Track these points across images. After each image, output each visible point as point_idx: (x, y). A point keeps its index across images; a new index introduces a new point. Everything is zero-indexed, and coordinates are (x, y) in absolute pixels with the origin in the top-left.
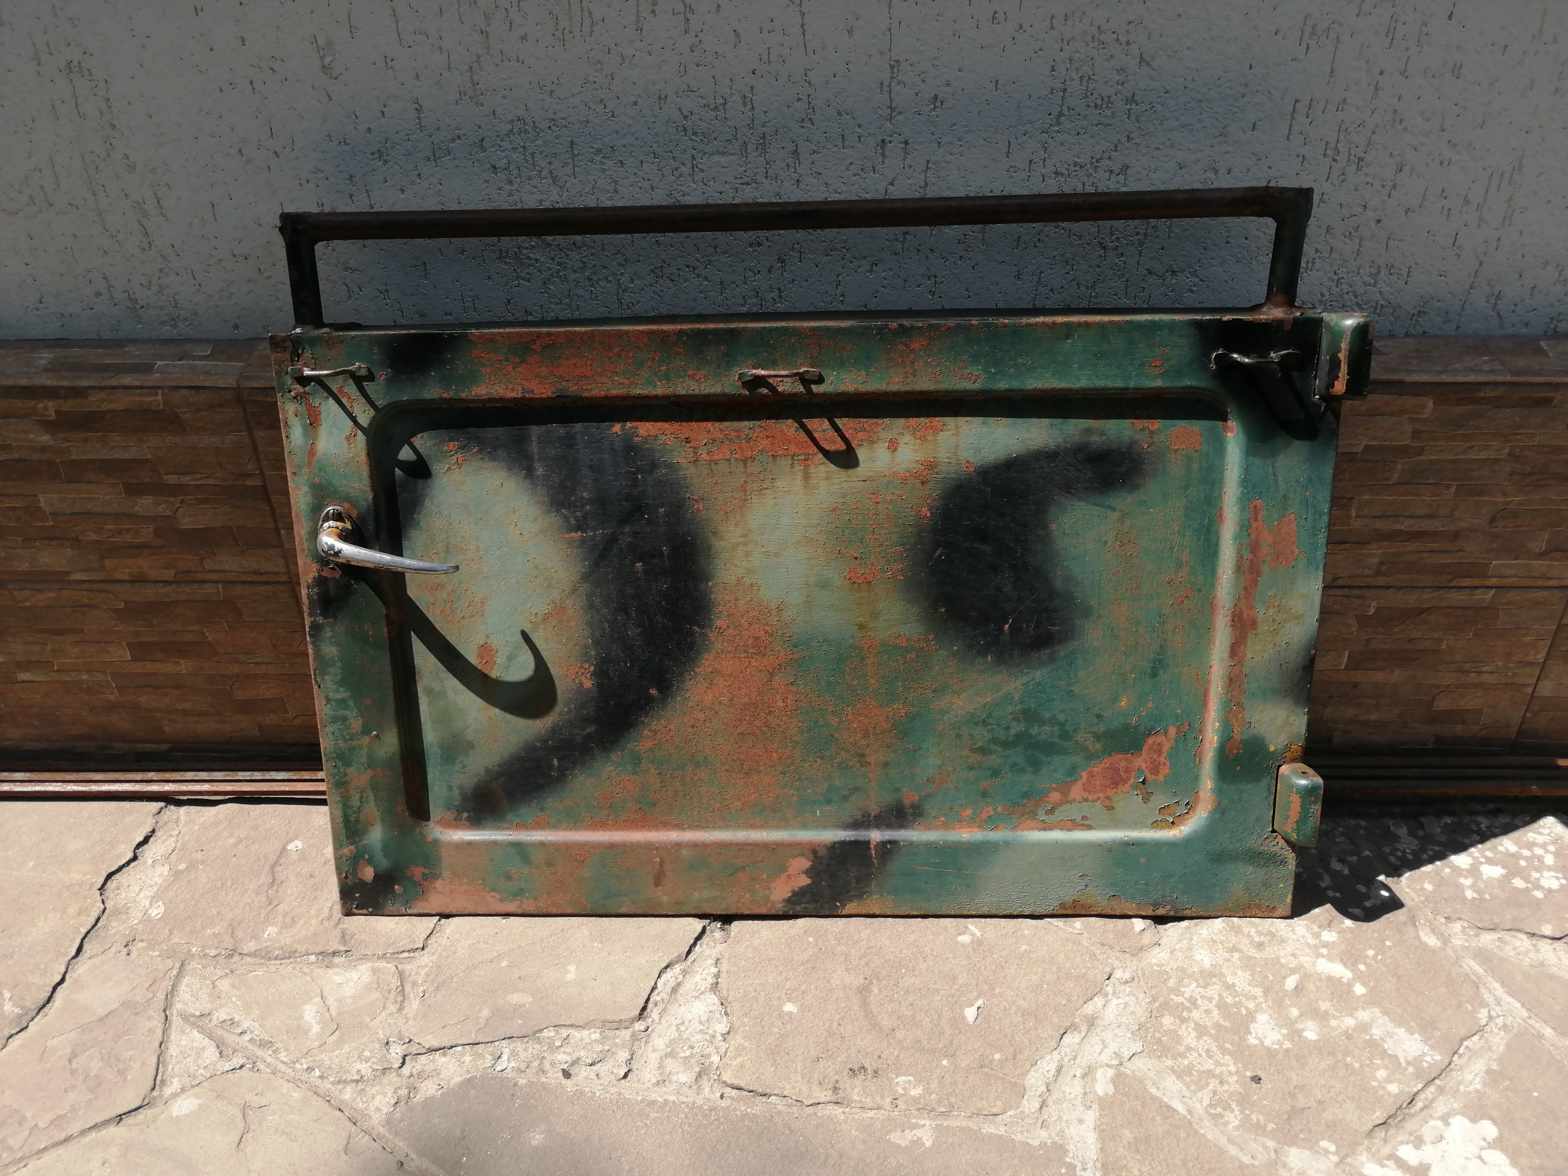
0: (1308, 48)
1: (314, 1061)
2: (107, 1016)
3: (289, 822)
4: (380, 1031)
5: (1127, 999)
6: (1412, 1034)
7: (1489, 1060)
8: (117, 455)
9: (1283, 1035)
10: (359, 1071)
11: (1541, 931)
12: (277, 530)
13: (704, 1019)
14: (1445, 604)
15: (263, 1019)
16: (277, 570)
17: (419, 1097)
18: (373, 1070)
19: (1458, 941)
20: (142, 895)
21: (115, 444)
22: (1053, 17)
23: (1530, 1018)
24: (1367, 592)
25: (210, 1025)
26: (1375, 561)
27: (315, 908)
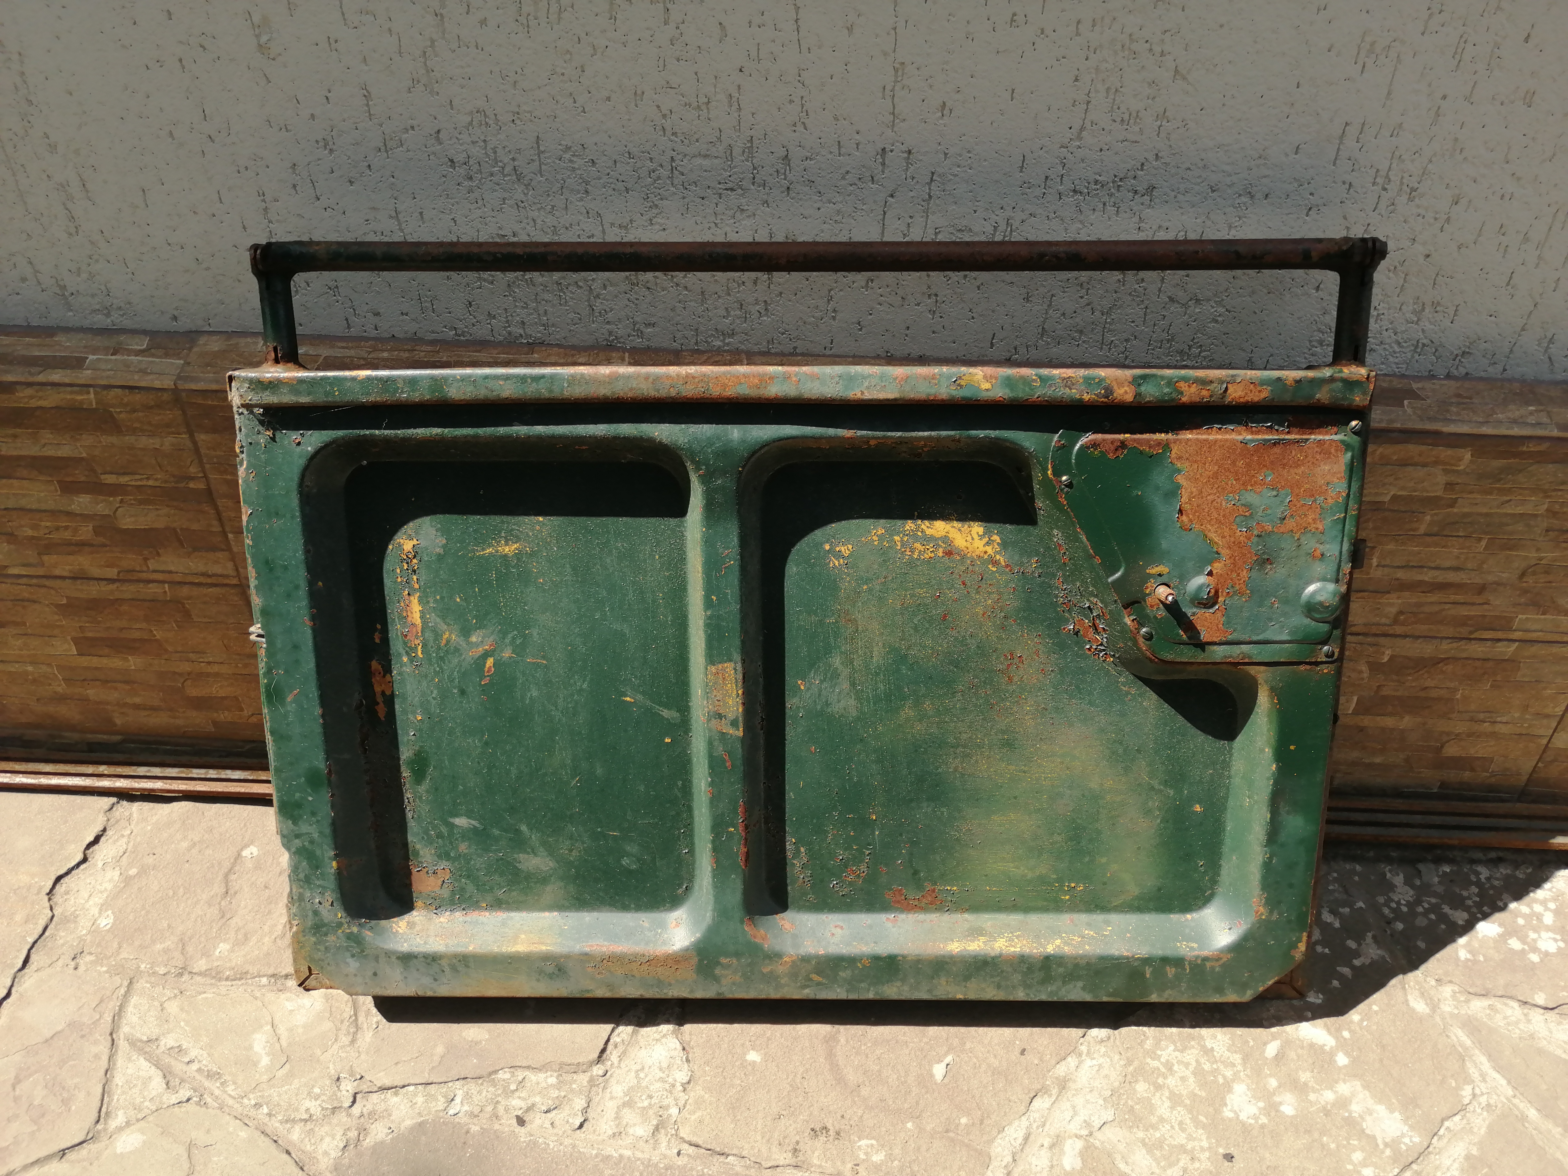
0: (1364, 67)
1: (262, 1097)
2: (52, 1037)
3: (245, 825)
4: (331, 1066)
5: (1101, 1060)
6: (1392, 1112)
7: (1470, 1144)
8: (50, 452)
9: (1260, 1109)
10: (308, 1110)
11: (1534, 1000)
12: (224, 534)
13: (664, 1065)
14: (1464, 655)
15: (211, 1047)
16: (225, 573)
17: (368, 1142)
18: (323, 1110)
19: (1447, 1007)
20: (91, 903)
21: (46, 441)
22: (1079, 22)
23: (1515, 1096)
24: (1382, 640)
25: (157, 1052)
26: (1393, 610)
27: (268, 924)
